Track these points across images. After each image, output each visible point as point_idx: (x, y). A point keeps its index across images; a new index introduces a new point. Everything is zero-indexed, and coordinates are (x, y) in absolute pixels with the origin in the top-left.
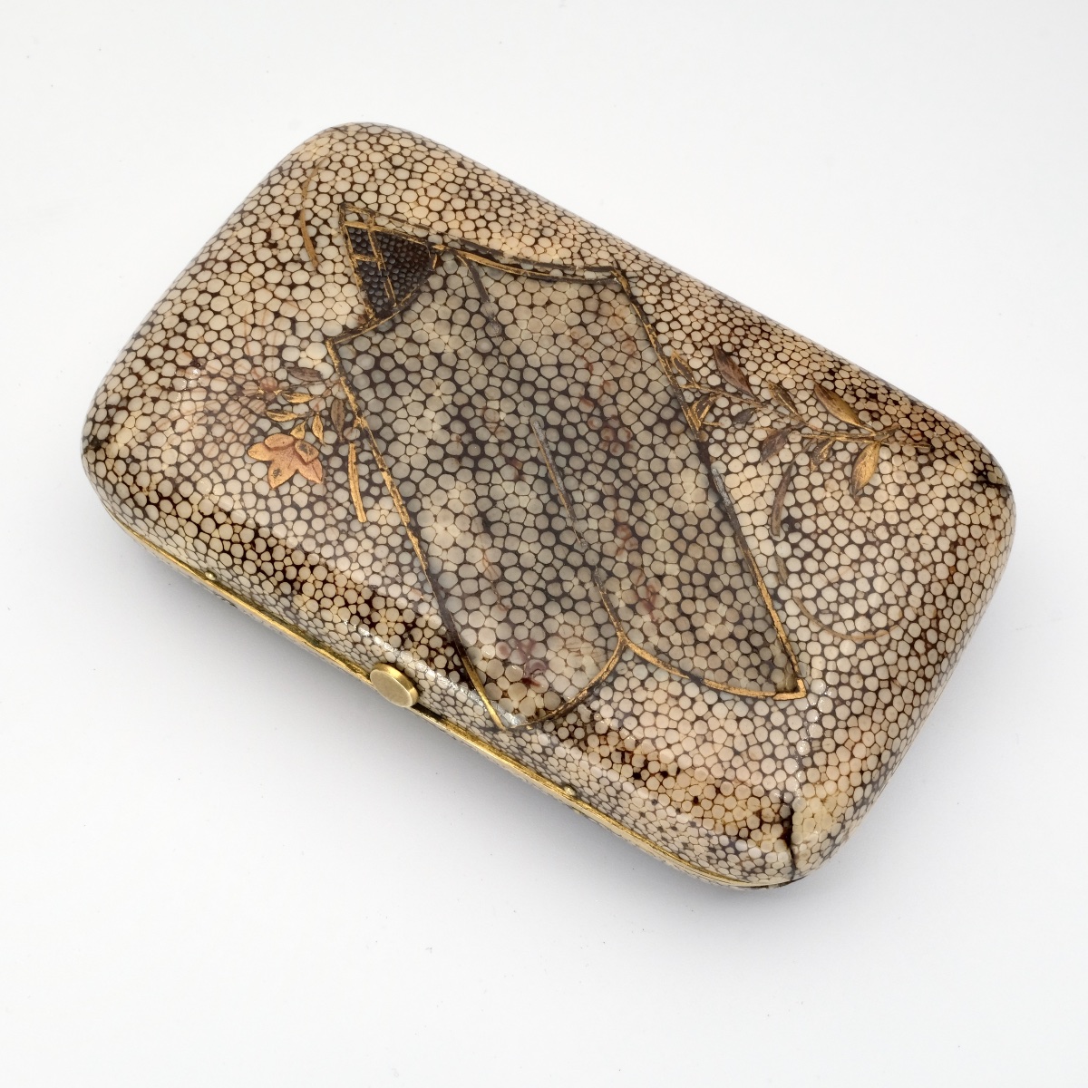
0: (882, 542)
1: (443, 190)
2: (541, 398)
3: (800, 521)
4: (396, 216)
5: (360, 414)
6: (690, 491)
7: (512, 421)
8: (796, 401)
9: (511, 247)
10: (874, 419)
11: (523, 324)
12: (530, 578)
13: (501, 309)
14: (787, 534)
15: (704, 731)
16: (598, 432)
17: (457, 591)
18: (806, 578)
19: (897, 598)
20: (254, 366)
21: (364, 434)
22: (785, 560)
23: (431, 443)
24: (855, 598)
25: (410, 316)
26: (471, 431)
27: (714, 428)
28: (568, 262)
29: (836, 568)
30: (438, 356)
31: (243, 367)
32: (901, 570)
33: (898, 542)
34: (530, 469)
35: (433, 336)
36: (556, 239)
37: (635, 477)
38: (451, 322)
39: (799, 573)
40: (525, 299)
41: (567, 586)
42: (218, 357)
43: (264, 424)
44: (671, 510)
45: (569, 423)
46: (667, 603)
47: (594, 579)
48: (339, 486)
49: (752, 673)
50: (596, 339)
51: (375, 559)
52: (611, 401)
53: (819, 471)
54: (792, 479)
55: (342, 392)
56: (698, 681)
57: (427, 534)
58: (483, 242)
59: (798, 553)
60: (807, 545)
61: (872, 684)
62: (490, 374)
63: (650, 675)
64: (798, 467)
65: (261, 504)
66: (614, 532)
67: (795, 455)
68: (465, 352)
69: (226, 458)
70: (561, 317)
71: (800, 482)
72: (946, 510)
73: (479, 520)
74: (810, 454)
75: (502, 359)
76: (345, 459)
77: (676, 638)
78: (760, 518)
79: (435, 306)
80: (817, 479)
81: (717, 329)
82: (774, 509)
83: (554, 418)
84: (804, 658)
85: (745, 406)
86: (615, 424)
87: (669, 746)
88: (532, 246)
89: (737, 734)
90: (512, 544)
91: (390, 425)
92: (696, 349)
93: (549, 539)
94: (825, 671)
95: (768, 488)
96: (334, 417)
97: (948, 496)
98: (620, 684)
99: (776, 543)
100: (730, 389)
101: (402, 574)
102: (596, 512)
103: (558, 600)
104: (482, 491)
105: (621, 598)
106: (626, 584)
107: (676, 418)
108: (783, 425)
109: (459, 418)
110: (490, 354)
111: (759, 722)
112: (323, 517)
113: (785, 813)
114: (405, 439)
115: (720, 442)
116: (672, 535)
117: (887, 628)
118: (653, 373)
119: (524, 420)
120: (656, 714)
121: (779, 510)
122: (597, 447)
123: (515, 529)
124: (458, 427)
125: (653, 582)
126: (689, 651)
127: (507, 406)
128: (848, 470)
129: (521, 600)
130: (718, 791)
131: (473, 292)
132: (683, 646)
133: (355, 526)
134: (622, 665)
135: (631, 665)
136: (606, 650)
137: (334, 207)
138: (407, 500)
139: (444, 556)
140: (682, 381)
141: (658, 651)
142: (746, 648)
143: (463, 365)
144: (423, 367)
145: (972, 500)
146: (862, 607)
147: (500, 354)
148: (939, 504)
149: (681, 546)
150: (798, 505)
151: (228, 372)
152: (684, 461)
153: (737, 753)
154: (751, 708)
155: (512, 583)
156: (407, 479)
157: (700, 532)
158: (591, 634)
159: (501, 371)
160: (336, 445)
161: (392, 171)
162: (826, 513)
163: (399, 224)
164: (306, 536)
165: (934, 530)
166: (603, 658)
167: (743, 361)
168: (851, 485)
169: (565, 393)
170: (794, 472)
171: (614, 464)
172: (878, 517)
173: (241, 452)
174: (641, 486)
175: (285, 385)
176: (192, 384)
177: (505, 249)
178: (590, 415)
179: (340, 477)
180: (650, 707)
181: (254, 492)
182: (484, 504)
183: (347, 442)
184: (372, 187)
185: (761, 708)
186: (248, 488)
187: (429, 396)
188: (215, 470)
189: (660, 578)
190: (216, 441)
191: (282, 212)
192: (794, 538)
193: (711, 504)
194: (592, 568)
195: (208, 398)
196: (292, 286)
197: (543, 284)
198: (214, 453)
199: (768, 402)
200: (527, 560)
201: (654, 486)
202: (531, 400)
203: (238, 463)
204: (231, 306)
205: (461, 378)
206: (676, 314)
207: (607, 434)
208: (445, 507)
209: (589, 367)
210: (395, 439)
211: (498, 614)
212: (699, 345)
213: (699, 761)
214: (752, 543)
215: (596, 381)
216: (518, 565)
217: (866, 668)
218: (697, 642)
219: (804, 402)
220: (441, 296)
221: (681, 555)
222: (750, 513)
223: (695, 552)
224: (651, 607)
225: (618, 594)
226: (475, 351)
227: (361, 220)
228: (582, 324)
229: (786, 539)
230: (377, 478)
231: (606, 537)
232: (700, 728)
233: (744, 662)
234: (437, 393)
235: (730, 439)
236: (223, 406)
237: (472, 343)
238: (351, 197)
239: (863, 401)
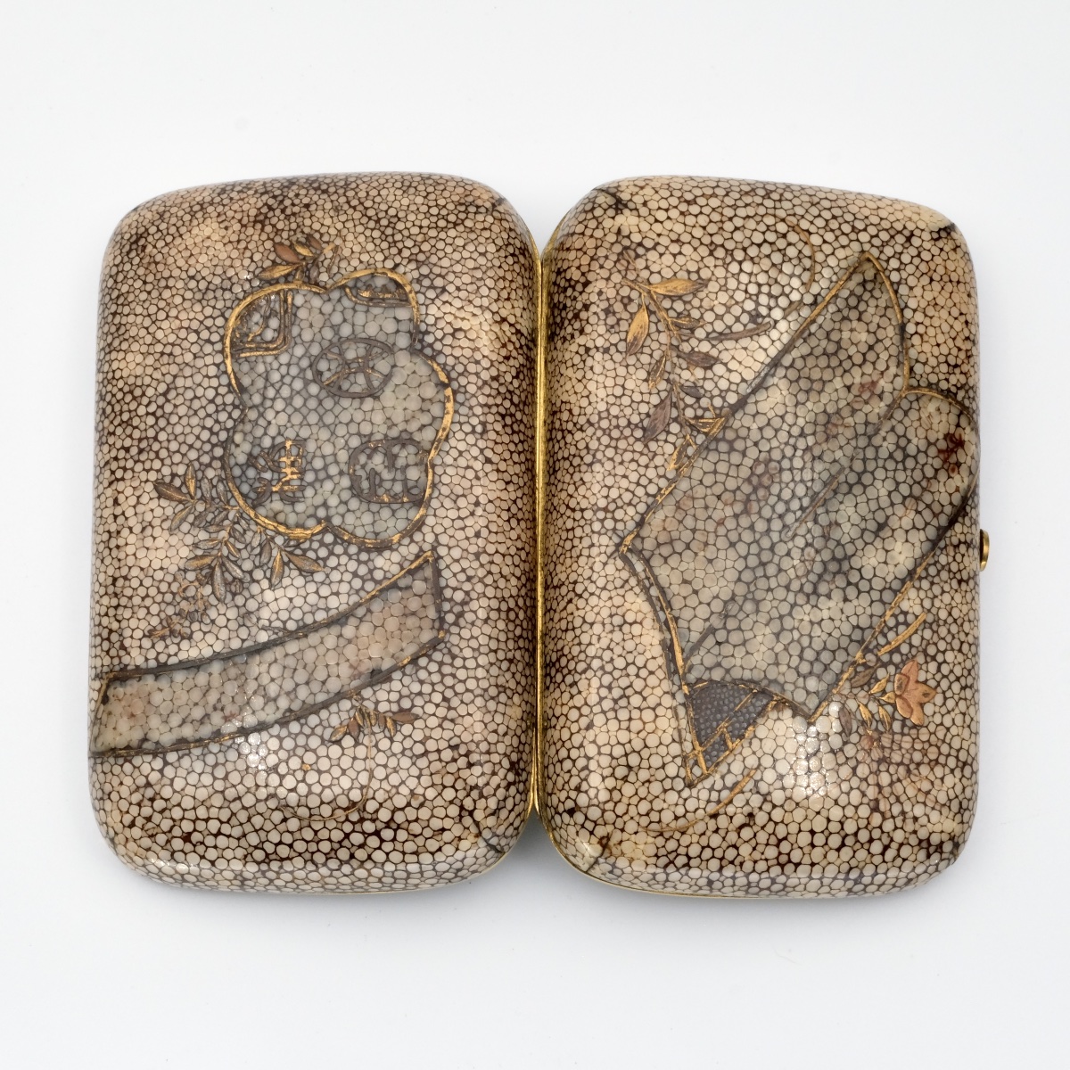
0: (727, 250)
1: (630, 719)
2: (766, 543)
3: (749, 313)
4: (677, 739)
5: (854, 663)
6: (775, 399)
7: (796, 553)
8: (654, 362)
9: (650, 638)
10: (631, 300)
11: (715, 590)
12: (901, 476)
13: (712, 613)
14: (764, 317)
15: (931, 308)
16: (768, 488)
17: (935, 522)
18: (787, 290)
19: (758, 223)
20: (858, 762)
21: (867, 650)
22: (784, 310)
23: (846, 600)
24: (779, 250)
25: (757, 675)
27: (715, 408)
28: (637, 590)
29: (767, 272)
30: (777, 635)
31: (863, 771)
32: (737, 229)
33: (718, 240)
35: (763, 648)
36: (620, 611)
37: (787, 444)
38: (744, 643)
39: (787, 296)
40: (693, 601)
41: (892, 448)
42: (864, 795)
43: (897, 726)
44: (796, 406)
46: (863, 374)
47: (877, 432)
48: (911, 646)
49: (877, 293)
50: (694, 531)
51: (943, 592)
52: (738, 493)
53: (702, 317)
54: (721, 334)
55: (845, 687)
56: (902, 328)
57: (910, 564)
58: (661, 661)
59: (772, 303)
60: (763, 299)
61: (827, 215)
62: (770, 590)
63: (917, 361)
64: (708, 334)
65: (949, 694)
66: (835, 437)
67: (700, 341)
68: (763, 618)
69: (933, 739)
70: (692, 566)
71: (719, 326)
72: (669, 218)
73: (882, 534)
74: (692, 330)
75: (752, 588)
76: (891, 653)
77: (884, 356)
78: (764, 341)
79: (738, 662)
80: (709, 317)
81: (625, 450)
82: (751, 334)
83: (777, 525)
84: (844, 264)
85: (682, 395)
86: (755, 480)
87: (952, 327)
88: (641, 623)
89: (920, 285)
90: (885, 502)
91: (850, 636)
92: (655, 454)
93: (867, 479)
94: (843, 247)
95: (738, 346)
96: (867, 679)
97: (656, 221)
98: (933, 379)
99: (776, 322)
100: (674, 413)
101: (943, 567)
102: (828, 457)
103: (904, 449)
104: (859, 544)
105: (879, 407)
106: (867, 408)
107: (724, 439)
108: (681, 361)
109: (815, 592)
110: (754, 599)
111: (904, 275)
112: (936, 644)
113: (943, 234)
114: (854, 620)
115: (724, 399)
116: (814, 396)
117: (783, 220)
118: (697, 474)
119: (790, 545)
120: (938, 345)
121: (751, 330)
122: (780, 482)
123: (873, 505)
124: (823, 588)
125: (855, 391)
126: (887, 343)
127: (786, 563)
128: (687, 298)
129: (918, 475)
130: (958, 282)
131: (710, 641)
132: (886, 349)
133: (930, 618)
134: (922, 384)
135: (918, 377)
136: (917, 400)
137: (694, 791)
138: (895, 592)
139: (918, 544)
140: (690, 451)
141: (899, 364)
142: (862, 307)
143: (775, 614)
144: (793, 641)
145: (645, 204)
146: (781, 244)
147: (749, 592)
148: (668, 225)
149: (817, 386)
150: (737, 319)
151: (871, 780)
152: (754, 416)
153: (932, 280)
154: (899, 283)
155: (911, 487)
156: (881, 600)
157: (799, 378)
158: (913, 415)
159: (762, 584)
160: (885, 665)
161: (635, 769)
162: (732, 297)
163: (683, 733)
164: (953, 650)
165: (690, 220)
166: (924, 399)
167: (643, 416)
168: (697, 290)
169: (752, 528)
170: (714, 335)
171: (786, 464)
172: (710, 261)
173: (924, 730)
174: (790, 436)
175: (861, 731)
176: (893, 799)
177: (656, 641)
178: (758, 501)
179: (905, 649)
180: (936, 351)
181: (944, 704)
182: (868, 537)
183: (878, 659)
184: (660, 775)
185: (895, 277)
186: (944, 710)
187: (812, 623)
188: (944, 741)
189: (849, 388)
190: (925, 753)
191: (716, 831)
192: (764, 311)
193: (775, 380)
194: (870, 438)
195: (899, 780)
196: (781, 777)
197: (669, 596)
198: (933, 749)
199: (668, 381)
200: (890, 485)
201: (786, 427)
202: (772, 549)
203: (932, 728)
204: (818, 813)
205: (785, 609)
206: (632, 487)
207: (766, 481)
208: (885, 563)
209: (721, 523)
210: (858, 627)
211: (935, 486)
212: (651, 455)
213: (950, 303)
214: (786, 339)
215: (729, 511)
216: (896, 489)
217: (820, 222)
218: (878, 341)
219: (651, 356)
220: (726, 663)
221: (824, 382)
222: (765, 350)
223: (816, 374)
224: (874, 383)
225: (877, 411)
226: (757, 611)
227: (696, 763)
228: (688, 547)
229: (769, 316)
230: (891, 622)
231: (842, 441)
232: (930, 311)
233: (872, 303)
234: (807, 618)
235: (716, 392)
236: (898, 765)
237: (753, 617)
238: (679, 784)
239: (618, 316)
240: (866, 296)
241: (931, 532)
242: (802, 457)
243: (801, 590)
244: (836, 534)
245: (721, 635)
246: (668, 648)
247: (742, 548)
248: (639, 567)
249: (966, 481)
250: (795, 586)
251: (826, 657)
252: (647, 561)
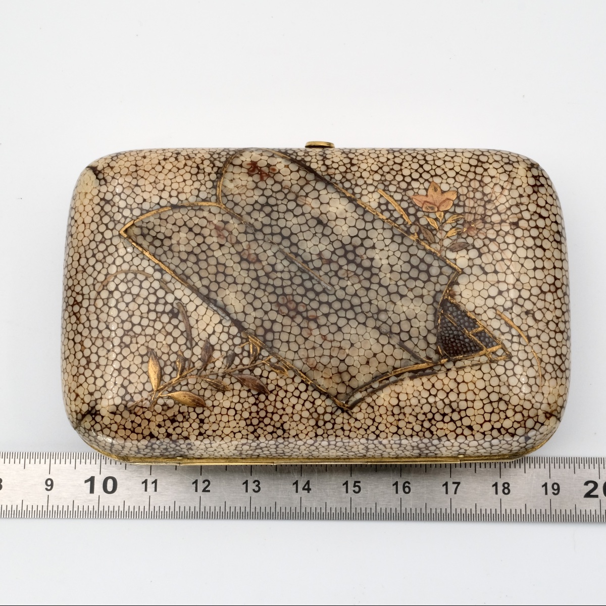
0: (124, 335)
1: (466, 400)
2: (337, 305)
3: (170, 319)
4: (478, 367)
5: (417, 241)
6: (233, 300)
7: (343, 283)
8: (210, 387)
9: (409, 386)
10: (165, 404)
11: (373, 341)
12: (282, 208)
13: (389, 343)
14: (173, 307)
15: (157, 186)
16: (297, 304)
17: (313, 183)
18: (152, 291)
19: (102, 312)
20: (486, 237)
21: (408, 232)
22: (166, 293)
23: (374, 247)
24: (122, 296)
25: (431, 310)
26: (359, 265)
27: (242, 343)
28: (375, 397)
29: (139, 305)
30: (402, 296)
31: (491, 234)
32: (107, 327)
33: (117, 341)
34: (318, 263)
35: (412, 306)
36: (390, 409)
37: (265, 290)
38: (409, 320)
39: (156, 291)
40: (381, 357)
41: (262, 214)
42: (507, 233)
43: (459, 210)
44: (237, 284)
45: (314, 300)
46: (210, 235)
47: (252, 225)
48: (402, 200)
49: (150, 226)
50: (331, 357)
51: (361, 177)
52: (302, 325)
53: (176, 353)
54: (187, 339)
55: (435, 248)
56: (173, 207)
57: (345, 201)
58: (424, 379)
59: (162, 301)
60: (160, 308)
61: (92, 261)
62: (370, 302)
63: (198, 196)
64: (188, 348)
65: (432, 173)
66: (257, 255)
67: (193, 354)
68: (390, 307)
69: (465, 184)
70: (356, 358)
71: (182, 340)
72: (102, 377)
73: (325, 222)
74: (185, 360)
75: (369, 315)
76: (409, 215)
77: (196, 220)
78: (191, 308)
79: (422, 324)
80: (175, 348)
81: (275, 406)
82: (187, 317)
83: (324, 298)
84: (130, 250)
85: (233, 366)
86: (292, 314)
87: (170, 171)
88: (398, 394)
89: (142, 194)
90: (302, 220)
91: (399, 244)
92: (277, 385)
93: (286, 233)
94: (117, 250)
95: (196, 326)
96: (429, 232)
97: (105, 386)
98: (210, 184)
99: (176, 299)
100: (247, 372)
101: (344, 177)
102: (272, 260)
103: (263, 206)
104: (333, 238)
105: (234, 224)
106: (235, 233)
107: (264, 336)
108: (208, 368)
109: (369, 269)
110: (378, 313)
111: (135, 206)
112: (399, 182)
113: (101, 176)
114: (388, 242)
115: (235, 336)
116: (228, 271)
117: (99, 293)
118: (290, 355)
119: (337, 287)
120: (184, 181)
121: (184, 317)
122: (292, 295)
123: (305, 228)
124: (366, 264)
125: (223, 242)
126: (186, 218)
127: (350, 290)
128: (162, 364)
129: (280, 196)
130: (136, 165)
131: (409, 345)
132: (191, 218)
133: (381, 187)
134: (214, 193)
135: (209, 196)
136: (226, 196)
137: (514, 354)
138: (365, 212)
139: (330, 196)
140: (274, 360)
141: (201, 209)
142: (161, 236)
143: (387, 299)
144: (405, 285)
145: (91, 394)
146: (117, 295)
147: (372, 317)
148: (107, 378)
149: (221, 269)
150: (176, 327)
151: (497, 228)
152: (246, 314)
153: (137, 185)
154: (142, 209)
155: (289, 201)
156: (372, 222)
157: (216, 281)
158: (237, 199)
159: (366, 308)
160: (418, 219)
161: (501, 396)
162: (160, 331)
163: (474, 363)
164: (401, 170)
165: (103, 361)
166: (224, 191)
167: (250, 394)
168: (156, 356)
169: (326, 315)
170: (188, 344)
171: (279, 291)
172: (134, 347)
173: (460, 191)
174: (259, 288)
175: (465, 236)
176: (509, 213)
177: (411, 383)
178: (307, 311)
179: (405, 205)
180: (189, 182)
181: (440, 176)
182: (327, 231)
183: (414, 224)
184: (504, 378)
185: (137, 212)
186: (444, 176)
187: (392, 271)
188: (466, 176)
189: (221, 246)
190: (475, 190)
191: (539, 337)
192: (169, 308)
193: (219, 299)
194: (256, 230)
195: (496, 208)
196: (500, 293)
197: (378, 374)
198: (472, 183)
199: (223, 377)
200: (289, 216)
201: (253, 291)
202: (341, 301)
203: (457, 185)
204: (522, 265)
205: (383, 291)
206: (301, 402)
207: (292, 306)
208: (345, 219)
209: (324, 338)
210: (392, 238)
211: (287, 183)
212: (278, 389)
213: (153, 172)
214: (188, 291)
215: (316, 332)
216: (292, 211)
217: (99, 266)
218: (185, 224)
219: (205, 389)
220: (424, 333)
221: (218, 263)
222: (197, 306)
223: (212, 270)
224: (217, 228)
225: (236, 226)
226: (386, 311)
227: (494, 353)
228: (343, 361)
229: (172, 304)
230: (387, 214)
231: (260, 250)
232: (161, 187)
233: (157, 229)
234: (388, 275)
235: (230, 342)
236: (485, 209)
237: (390, 314)
238: (509, 365)
239: (177, 413)
240: (153, 233)
241: (320, 186)
242: (274, 280)
243: (369, 279)
244: (327, 255)
245: (404, 337)
246: (416, 374)
247: (342, 322)
248: (358, 396)
249: (280, 160)
250: (366, 284)
251: (415, 261)
252: (354, 390)
